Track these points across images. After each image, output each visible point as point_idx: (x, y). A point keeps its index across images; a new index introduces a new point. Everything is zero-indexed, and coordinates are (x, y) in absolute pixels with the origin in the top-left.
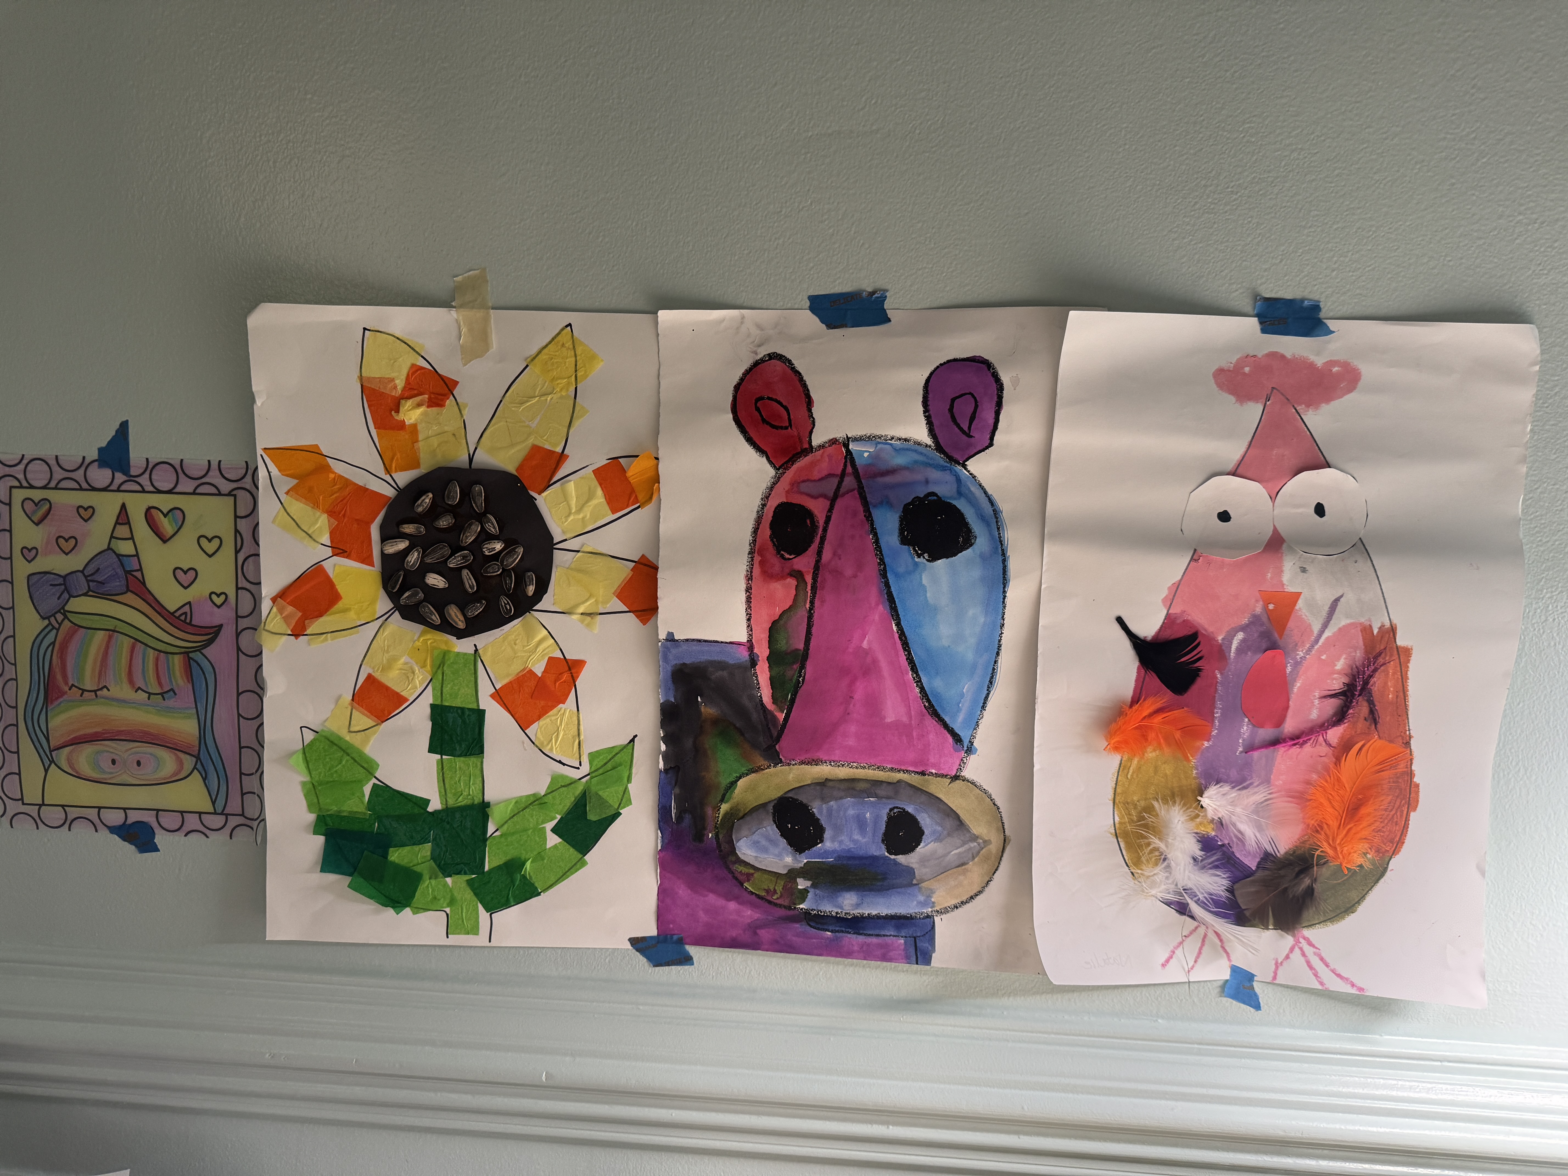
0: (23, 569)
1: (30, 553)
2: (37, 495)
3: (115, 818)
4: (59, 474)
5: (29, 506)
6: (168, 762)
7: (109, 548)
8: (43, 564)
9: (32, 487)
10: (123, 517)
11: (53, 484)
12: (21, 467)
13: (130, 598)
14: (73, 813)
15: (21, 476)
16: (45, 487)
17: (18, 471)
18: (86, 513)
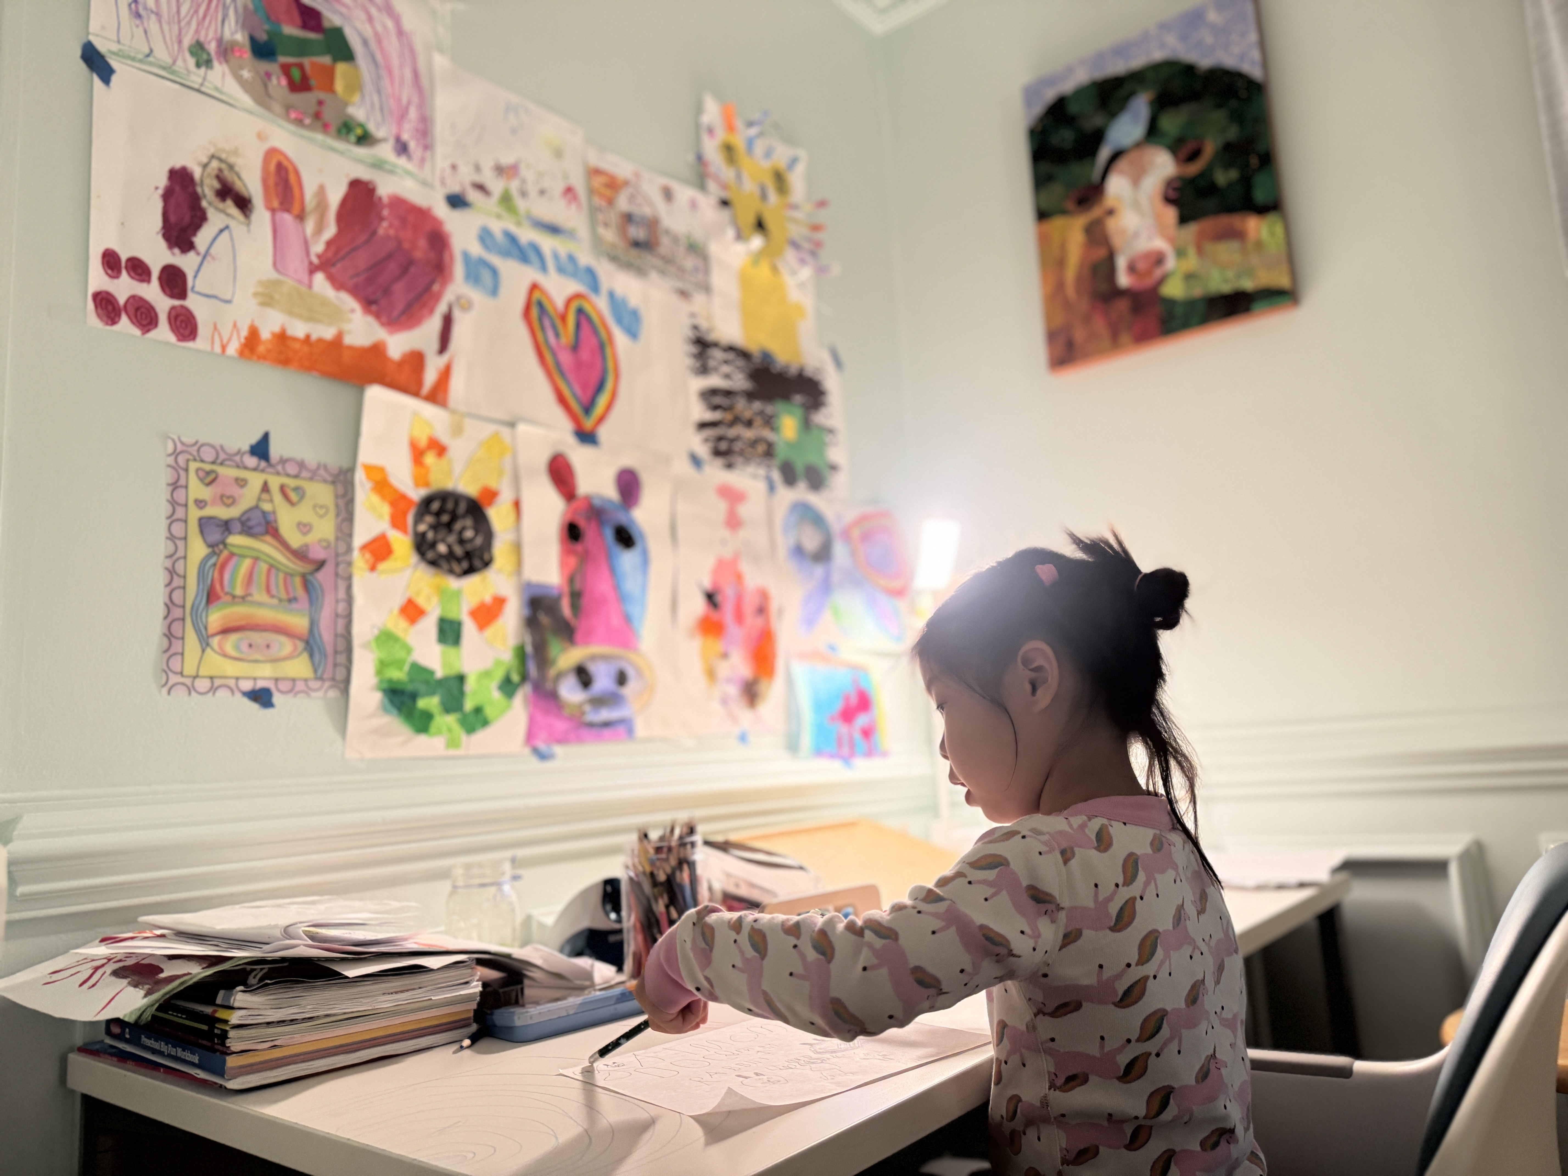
0: (195, 514)
1: (200, 504)
2: (208, 467)
3: (247, 686)
4: (222, 456)
5: (201, 474)
6: (286, 645)
7: (257, 507)
8: (209, 511)
9: (202, 461)
10: (265, 488)
11: (219, 461)
12: (196, 448)
13: (268, 538)
14: (217, 682)
15: (195, 453)
16: (213, 463)
17: (194, 450)
18: (241, 483)
